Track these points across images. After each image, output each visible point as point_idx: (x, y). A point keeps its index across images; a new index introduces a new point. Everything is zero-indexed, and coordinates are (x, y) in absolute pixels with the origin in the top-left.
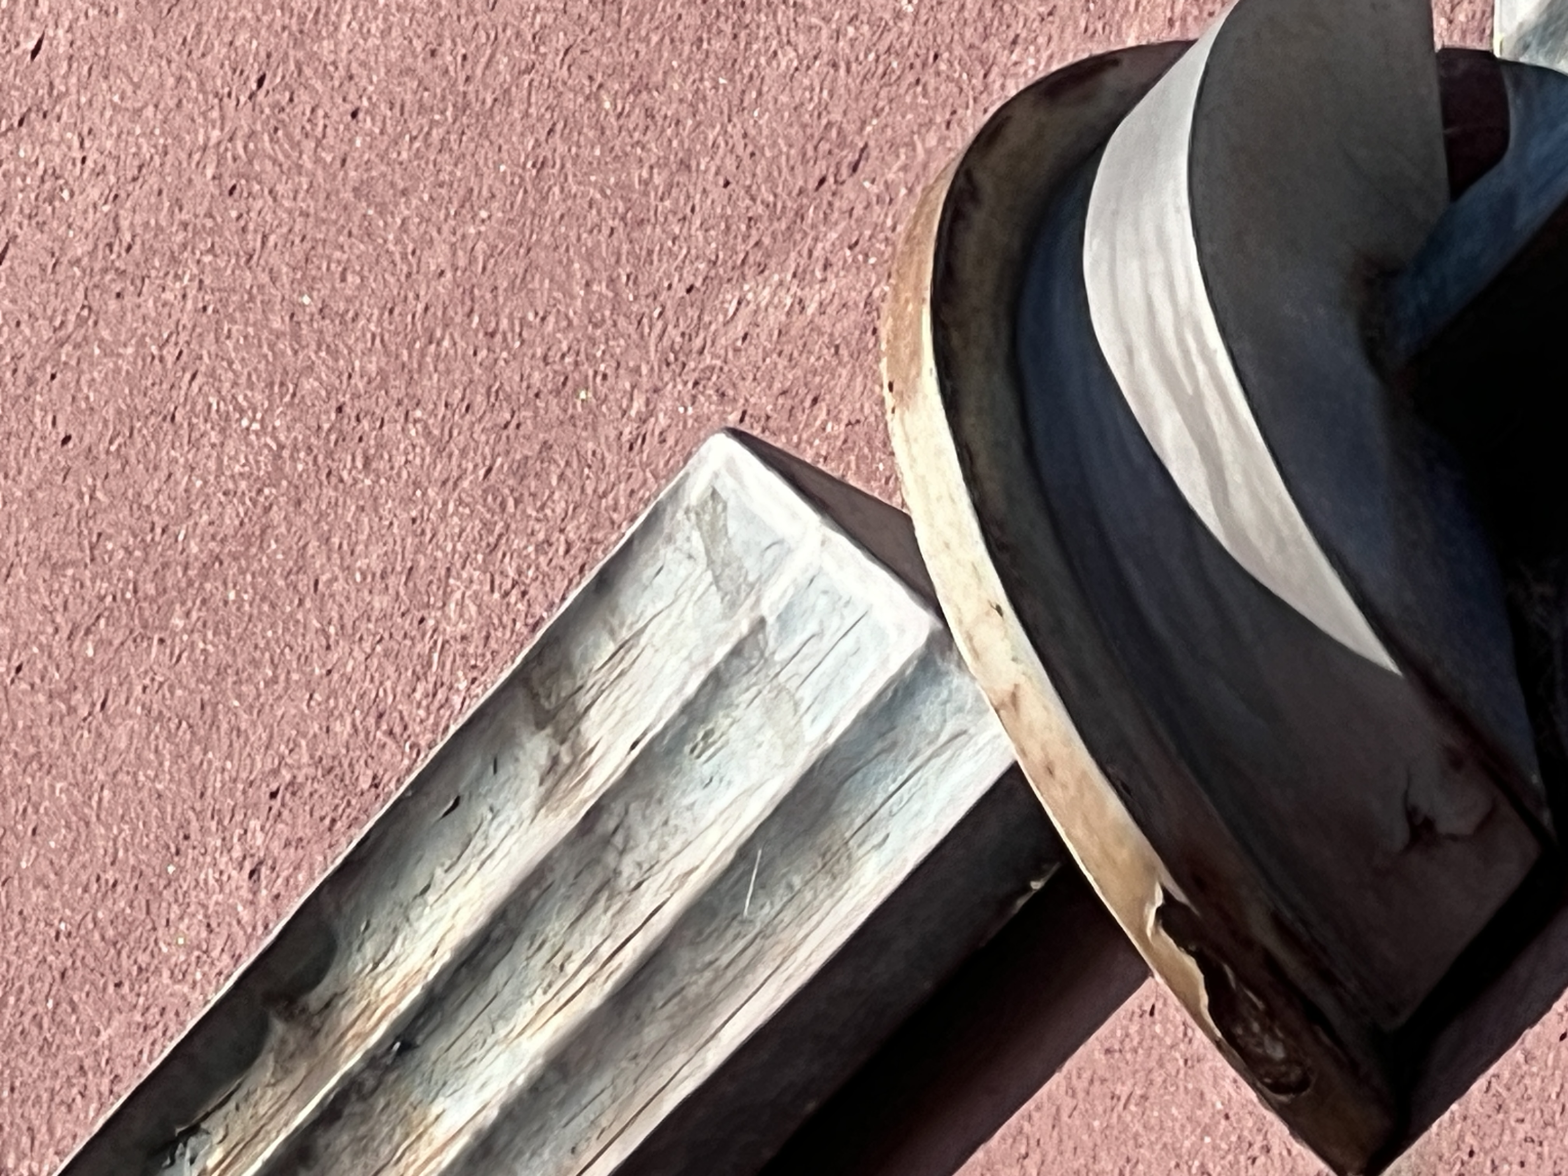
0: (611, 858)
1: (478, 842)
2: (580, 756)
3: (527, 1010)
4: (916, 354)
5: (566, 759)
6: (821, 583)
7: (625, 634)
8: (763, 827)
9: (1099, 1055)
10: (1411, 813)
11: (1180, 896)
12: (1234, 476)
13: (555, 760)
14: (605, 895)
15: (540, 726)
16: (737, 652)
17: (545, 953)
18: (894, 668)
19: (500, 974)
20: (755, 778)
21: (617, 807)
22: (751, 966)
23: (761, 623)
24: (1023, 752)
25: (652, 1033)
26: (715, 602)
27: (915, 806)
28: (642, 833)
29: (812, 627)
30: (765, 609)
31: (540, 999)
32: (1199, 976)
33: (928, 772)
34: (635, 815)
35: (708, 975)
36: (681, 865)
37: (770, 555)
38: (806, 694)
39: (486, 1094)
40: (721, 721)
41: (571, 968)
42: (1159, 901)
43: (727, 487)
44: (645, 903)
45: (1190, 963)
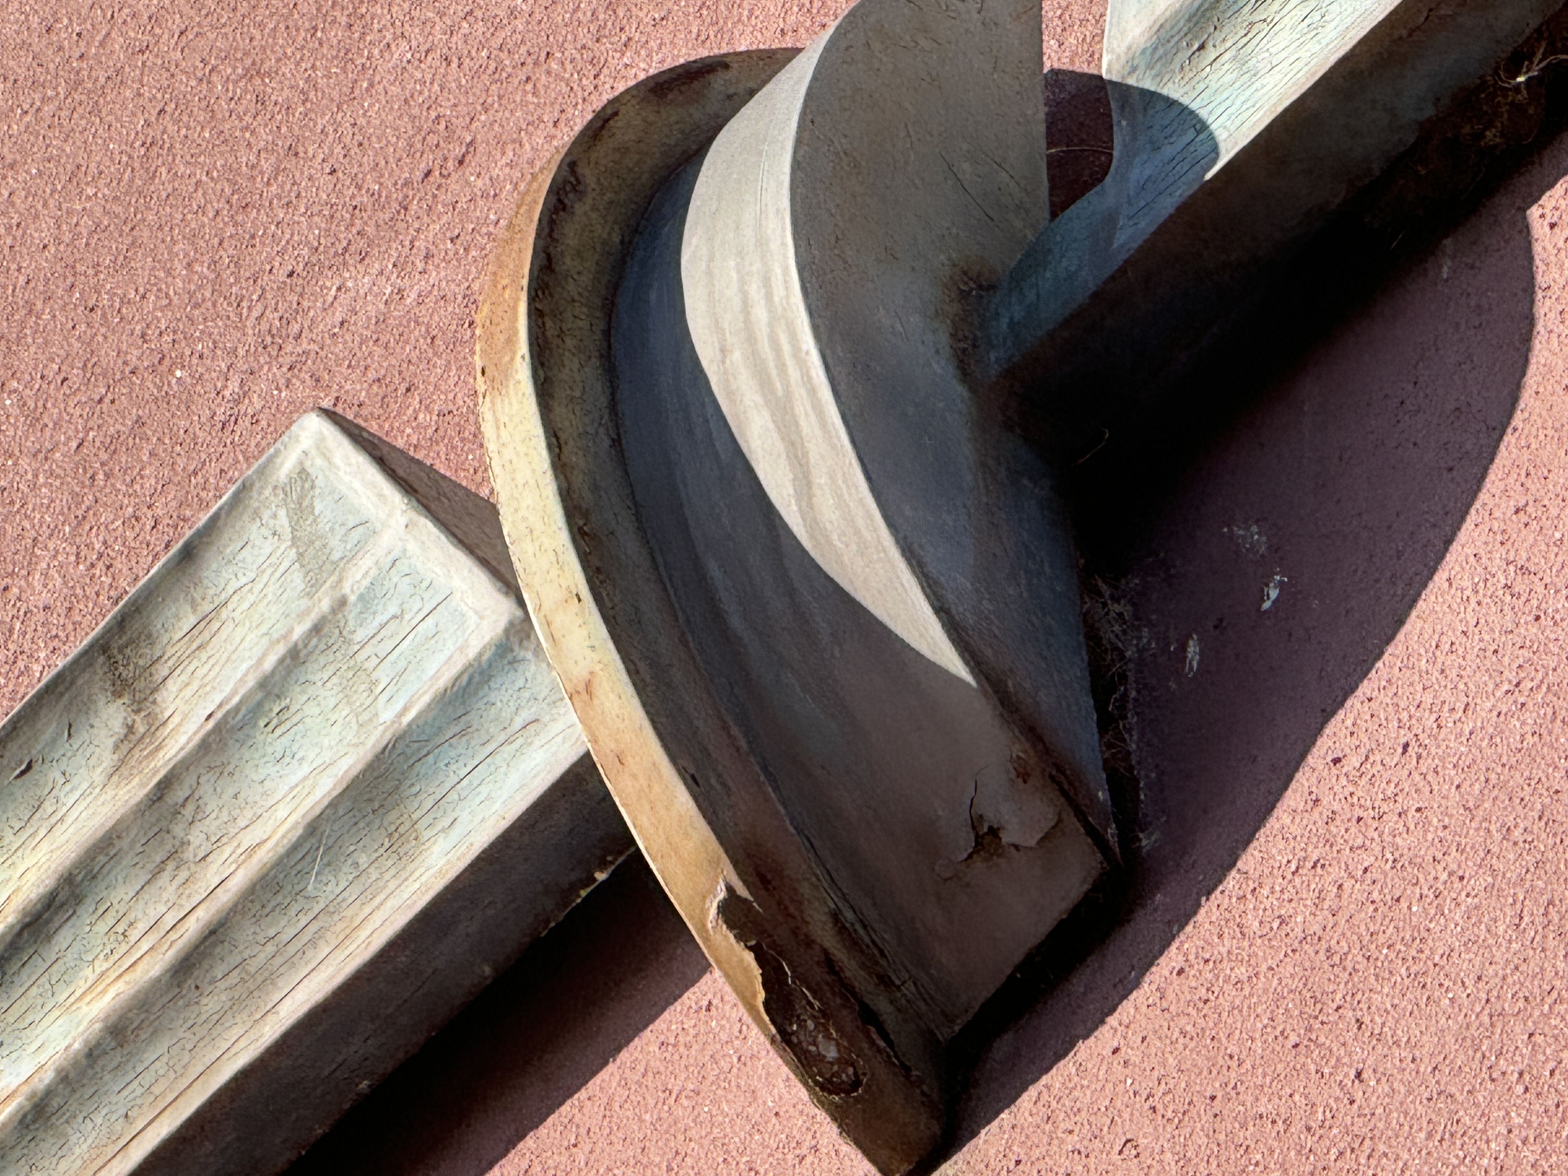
0: (178, 830)
1: (48, 807)
2: (155, 725)
3: (89, 974)
4: (510, 341)
5: (141, 729)
6: (403, 566)
7: (206, 607)
8: (333, 804)
9: (654, 1048)
10: (975, 822)
11: (742, 891)
12: (820, 479)
13: (130, 729)
14: (171, 866)
15: (117, 694)
16: (317, 629)
17: (110, 919)
18: (472, 653)
19: (63, 938)
20: (327, 756)
21: (190, 780)
22: (313, 943)
23: (343, 602)
24: (594, 740)
25: (211, 1004)
26: (297, 579)
27: (484, 790)
28: (212, 805)
29: (393, 609)
30: (346, 589)
31: (101, 966)
32: (757, 971)
33: (498, 758)
34: (206, 789)
35: (270, 948)
36: (248, 839)
37: (355, 535)
38: (383, 675)
39: (42, 1058)
40: (297, 698)
41: (134, 935)
42: (722, 894)
43: (315, 466)
44: (211, 875)
45: (749, 957)
